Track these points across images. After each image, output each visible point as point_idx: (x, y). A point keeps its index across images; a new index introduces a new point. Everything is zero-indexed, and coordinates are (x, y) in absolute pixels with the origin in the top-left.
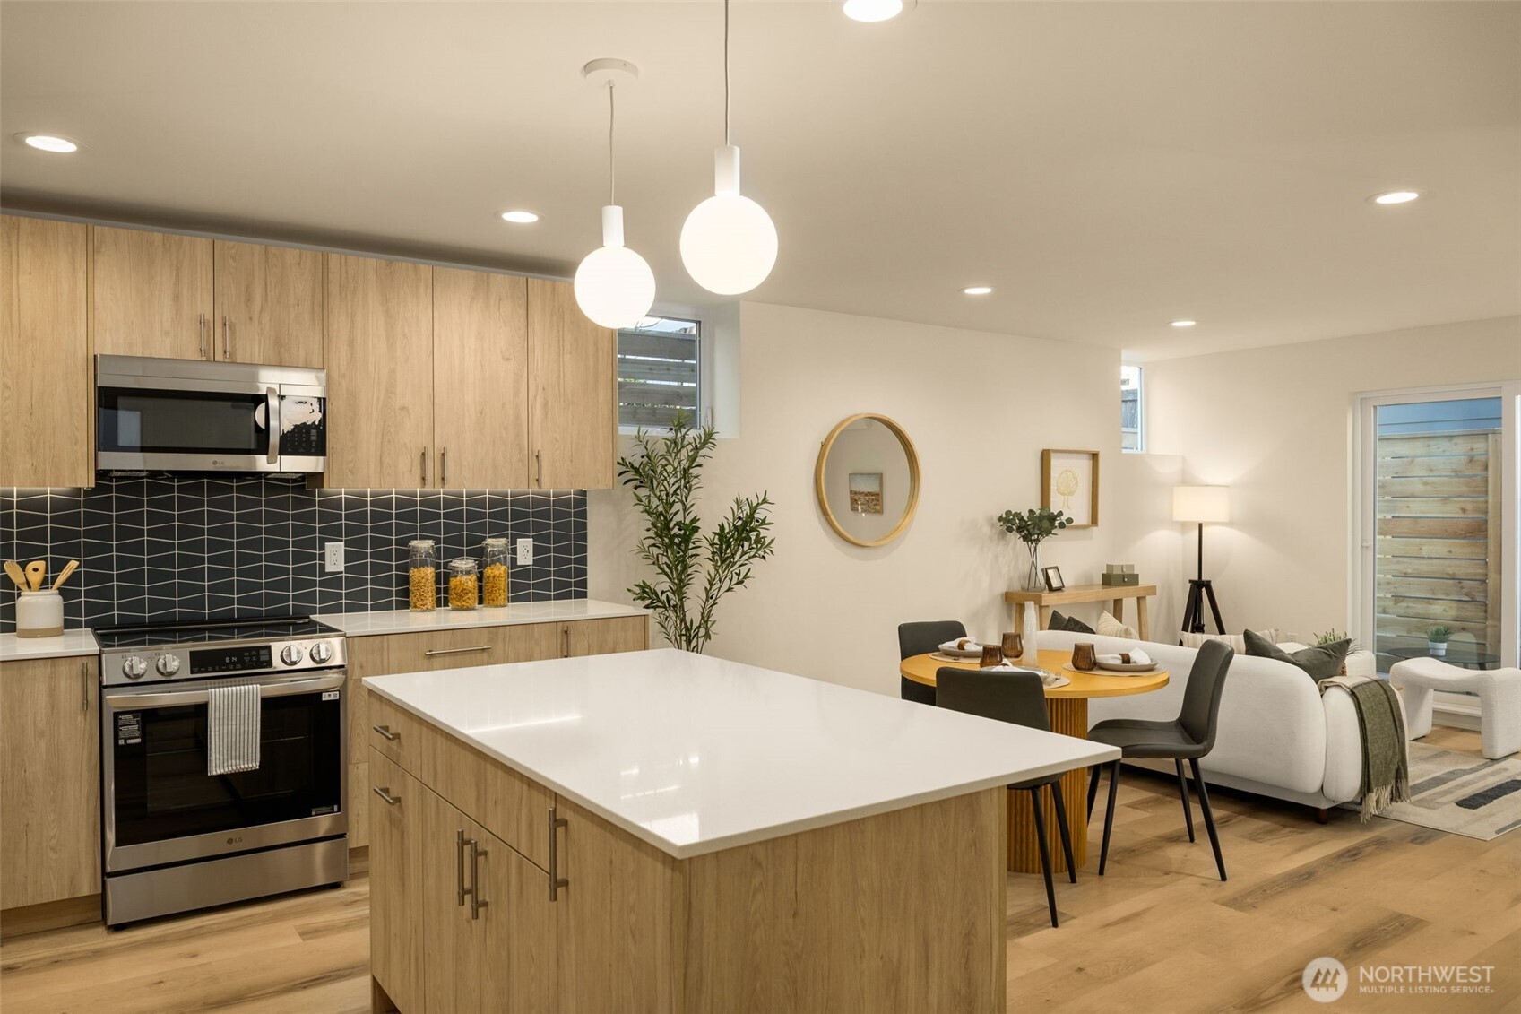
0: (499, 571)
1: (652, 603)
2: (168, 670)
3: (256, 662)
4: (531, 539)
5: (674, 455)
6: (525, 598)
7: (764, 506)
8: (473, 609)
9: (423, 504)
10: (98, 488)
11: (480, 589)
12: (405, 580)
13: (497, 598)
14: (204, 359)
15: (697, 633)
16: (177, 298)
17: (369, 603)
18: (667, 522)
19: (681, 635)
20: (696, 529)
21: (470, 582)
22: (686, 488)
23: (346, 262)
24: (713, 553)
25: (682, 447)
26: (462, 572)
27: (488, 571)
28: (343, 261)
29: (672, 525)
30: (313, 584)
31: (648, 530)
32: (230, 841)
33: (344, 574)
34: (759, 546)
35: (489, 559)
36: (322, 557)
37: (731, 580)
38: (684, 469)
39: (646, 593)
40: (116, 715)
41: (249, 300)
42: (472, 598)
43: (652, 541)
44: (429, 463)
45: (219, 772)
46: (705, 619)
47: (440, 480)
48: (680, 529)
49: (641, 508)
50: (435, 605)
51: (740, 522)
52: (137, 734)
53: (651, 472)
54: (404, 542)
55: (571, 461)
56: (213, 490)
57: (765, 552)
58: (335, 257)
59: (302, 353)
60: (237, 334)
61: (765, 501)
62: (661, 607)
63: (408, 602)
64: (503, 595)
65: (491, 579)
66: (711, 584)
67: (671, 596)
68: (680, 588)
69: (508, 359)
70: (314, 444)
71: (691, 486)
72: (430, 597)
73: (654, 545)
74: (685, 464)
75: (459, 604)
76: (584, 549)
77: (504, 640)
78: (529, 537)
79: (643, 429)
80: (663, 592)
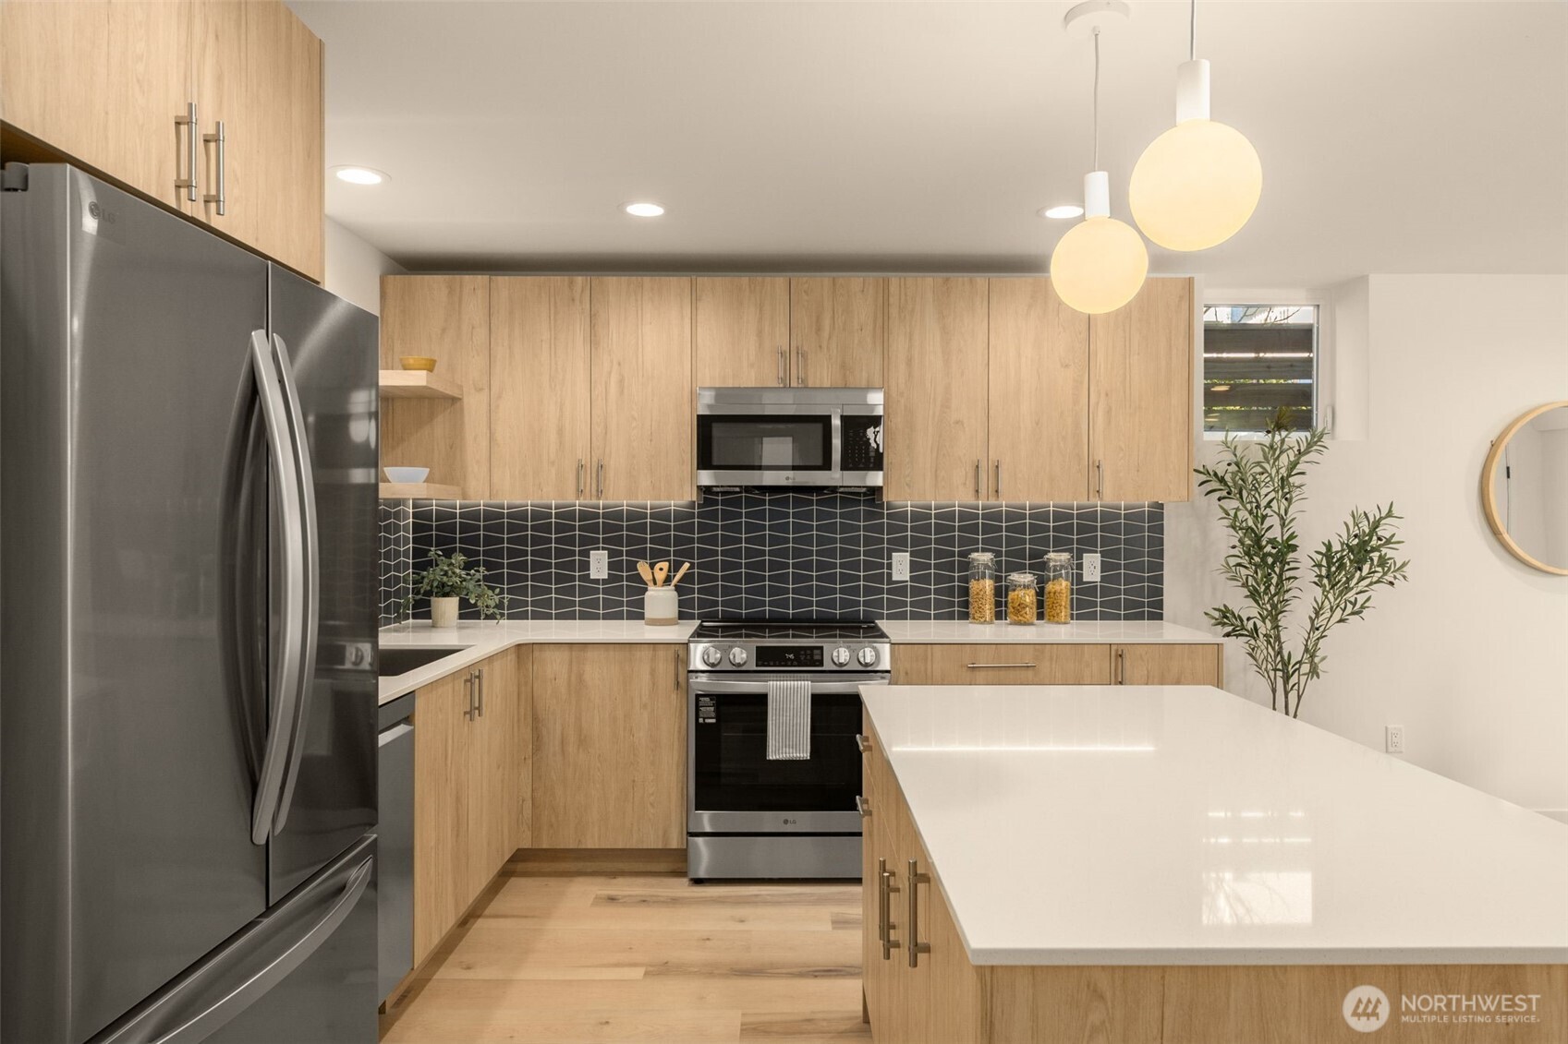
0: (1061, 587)
1: (1234, 630)
2: (737, 661)
3: (808, 660)
4: (1099, 555)
5: (1271, 462)
6: (1092, 617)
7: (1388, 520)
8: (1032, 624)
9: (985, 516)
10: (707, 502)
11: (1040, 604)
12: (965, 592)
13: (1058, 614)
14: (781, 386)
15: (1298, 669)
16: (760, 333)
17: (932, 612)
18: (1258, 539)
19: (1275, 670)
20: (1294, 548)
21: (1029, 597)
22: (1286, 499)
23: (905, 284)
24: (1320, 576)
25: (1281, 452)
26: (1020, 586)
27: (1050, 587)
28: (902, 283)
29: (1264, 543)
30: (881, 591)
31: (1234, 547)
32: (786, 822)
33: (909, 583)
34: (1386, 569)
35: (1052, 574)
36: (890, 566)
37: (1344, 611)
38: (1282, 478)
39: (1227, 618)
40: (698, 696)
41: (819, 330)
42: (1031, 612)
43: (1239, 560)
44: (983, 476)
45: (774, 758)
46: (1310, 652)
47: (994, 493)
48: (1274, 548)
49: (1226, 522)
50: (994, 618)
51: (1356, 541)
52: (713, 714)
53: (1240, 482)
54: (964, 554)
55: (1138, 471)
56: (797, 503)
57: (1395, 578)
58: (895, 279)
59: (864, 374)
60: (809, 361)
61: (1389, 514)
62: (1246, 636)
63: (968, 613)
64: (1065, 613)
65: (1052, 594)
66: (1317, 614)
67: (1259, 624)
68: (1274, 614)
69: (1067, 366)
70: (872, 460)
71: (1291, 498)
72: (988, 609)
73: (1239, 565)
74: (1283, 472)
75: (1016, 618)
76: (1161, 567)
77: (1051, 659)
78: (1096, 552)
79: (1232, 435)
80: (1248, 619)
